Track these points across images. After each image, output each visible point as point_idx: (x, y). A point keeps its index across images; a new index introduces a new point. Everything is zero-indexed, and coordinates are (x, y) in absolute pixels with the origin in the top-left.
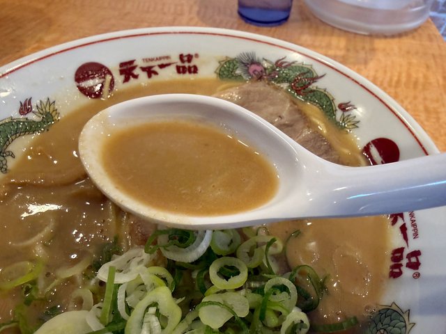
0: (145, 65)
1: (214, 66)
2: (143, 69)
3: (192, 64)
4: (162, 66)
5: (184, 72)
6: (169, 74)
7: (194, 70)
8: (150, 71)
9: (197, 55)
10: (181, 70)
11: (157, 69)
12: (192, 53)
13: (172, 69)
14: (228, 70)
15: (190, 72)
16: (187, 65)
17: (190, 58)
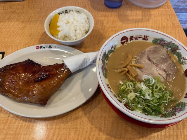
0: (135, 37)
1: (152, 39)
2: (135, 38)
3: (147, 38)
4: (139, 38)
5: (144, 40)
6: (140, 40)
7: (147, 40)
8: (136, 39)
9: (149, 36)
10: (143, 39)
11: (138, 38)
12: (148, 35)
13: (141, 39)
14: (156, 41)
15: (146, 40)
16: (145, 38)
17: (147, 36)
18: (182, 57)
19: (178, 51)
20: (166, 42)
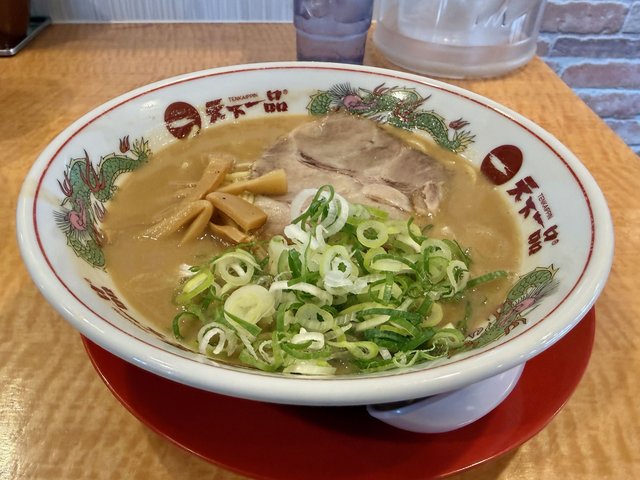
0: (231, 104)
1: (306, 101)
2: (230, 109)
3: (280, 101)
4: (249, 105)
5: (273, 111)
6: (257, 113)
7: (284, 107)
8: (236, 111)
9: (286, 91)
10: (269, 108)
11: (243, 108)
12: (282, 90)
13: (260, 108)
14: (320, 104)
15: (279, 110)
16: (275, 102)
17: (278, 94)
18: (447, 122)
19: (420, 109)
20: (363, 94)
